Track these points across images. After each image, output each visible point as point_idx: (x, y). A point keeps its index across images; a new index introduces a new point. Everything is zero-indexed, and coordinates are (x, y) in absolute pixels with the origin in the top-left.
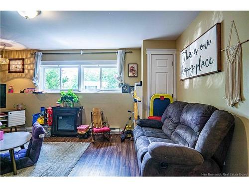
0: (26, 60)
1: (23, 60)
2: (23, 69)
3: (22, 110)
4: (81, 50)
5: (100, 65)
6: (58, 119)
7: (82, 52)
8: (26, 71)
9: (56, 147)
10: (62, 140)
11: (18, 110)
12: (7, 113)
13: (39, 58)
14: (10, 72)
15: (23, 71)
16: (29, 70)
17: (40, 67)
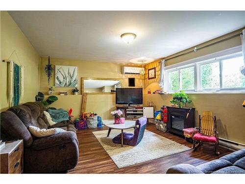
0: (156, 68)
1: (155, 68)
2: (155, 75)
3: (151, 106)
4: (194, 47)
5: (217, 58)
6: (171, 117)
7: (196, 48)
8: (157, 76)
9: (161, 141)
10: (171, 137)
11: (149, 106)
12: (142, 108)
13: (163, 65)
14: (149, 79)
15: (155, 77)
16: (158, 76)
17: (164, 72)
